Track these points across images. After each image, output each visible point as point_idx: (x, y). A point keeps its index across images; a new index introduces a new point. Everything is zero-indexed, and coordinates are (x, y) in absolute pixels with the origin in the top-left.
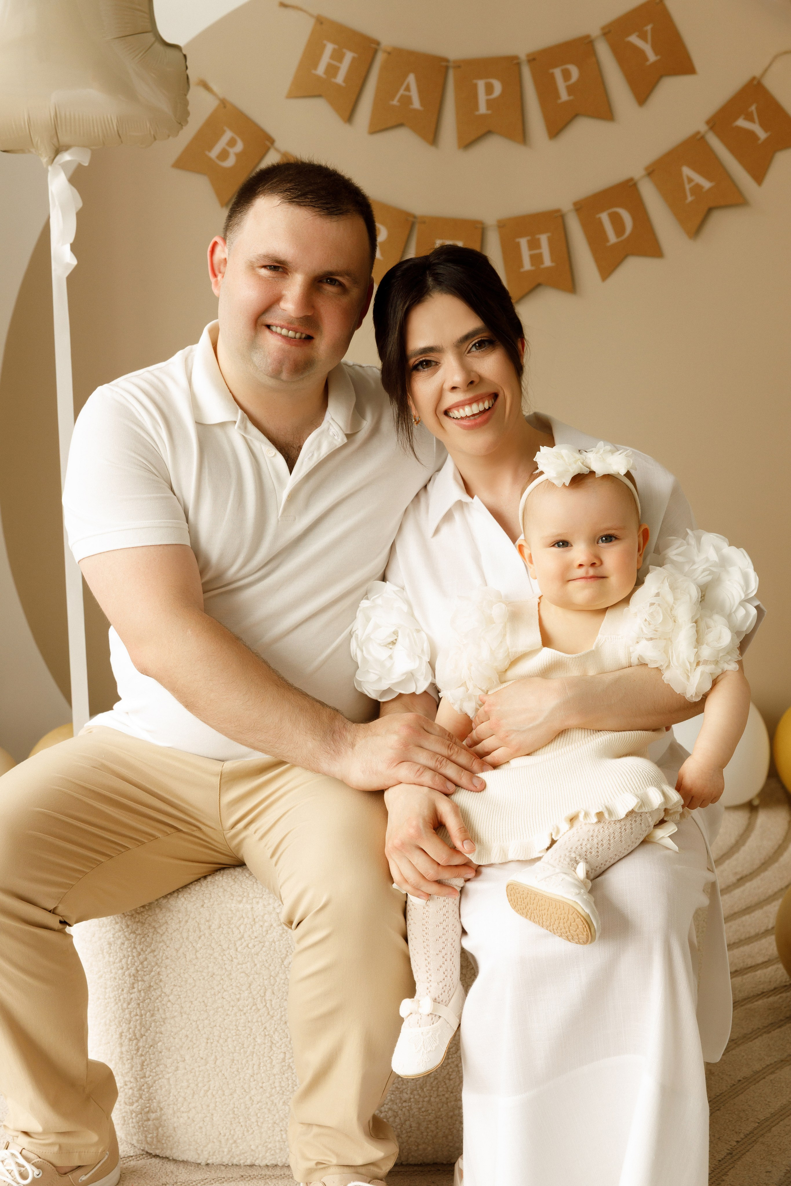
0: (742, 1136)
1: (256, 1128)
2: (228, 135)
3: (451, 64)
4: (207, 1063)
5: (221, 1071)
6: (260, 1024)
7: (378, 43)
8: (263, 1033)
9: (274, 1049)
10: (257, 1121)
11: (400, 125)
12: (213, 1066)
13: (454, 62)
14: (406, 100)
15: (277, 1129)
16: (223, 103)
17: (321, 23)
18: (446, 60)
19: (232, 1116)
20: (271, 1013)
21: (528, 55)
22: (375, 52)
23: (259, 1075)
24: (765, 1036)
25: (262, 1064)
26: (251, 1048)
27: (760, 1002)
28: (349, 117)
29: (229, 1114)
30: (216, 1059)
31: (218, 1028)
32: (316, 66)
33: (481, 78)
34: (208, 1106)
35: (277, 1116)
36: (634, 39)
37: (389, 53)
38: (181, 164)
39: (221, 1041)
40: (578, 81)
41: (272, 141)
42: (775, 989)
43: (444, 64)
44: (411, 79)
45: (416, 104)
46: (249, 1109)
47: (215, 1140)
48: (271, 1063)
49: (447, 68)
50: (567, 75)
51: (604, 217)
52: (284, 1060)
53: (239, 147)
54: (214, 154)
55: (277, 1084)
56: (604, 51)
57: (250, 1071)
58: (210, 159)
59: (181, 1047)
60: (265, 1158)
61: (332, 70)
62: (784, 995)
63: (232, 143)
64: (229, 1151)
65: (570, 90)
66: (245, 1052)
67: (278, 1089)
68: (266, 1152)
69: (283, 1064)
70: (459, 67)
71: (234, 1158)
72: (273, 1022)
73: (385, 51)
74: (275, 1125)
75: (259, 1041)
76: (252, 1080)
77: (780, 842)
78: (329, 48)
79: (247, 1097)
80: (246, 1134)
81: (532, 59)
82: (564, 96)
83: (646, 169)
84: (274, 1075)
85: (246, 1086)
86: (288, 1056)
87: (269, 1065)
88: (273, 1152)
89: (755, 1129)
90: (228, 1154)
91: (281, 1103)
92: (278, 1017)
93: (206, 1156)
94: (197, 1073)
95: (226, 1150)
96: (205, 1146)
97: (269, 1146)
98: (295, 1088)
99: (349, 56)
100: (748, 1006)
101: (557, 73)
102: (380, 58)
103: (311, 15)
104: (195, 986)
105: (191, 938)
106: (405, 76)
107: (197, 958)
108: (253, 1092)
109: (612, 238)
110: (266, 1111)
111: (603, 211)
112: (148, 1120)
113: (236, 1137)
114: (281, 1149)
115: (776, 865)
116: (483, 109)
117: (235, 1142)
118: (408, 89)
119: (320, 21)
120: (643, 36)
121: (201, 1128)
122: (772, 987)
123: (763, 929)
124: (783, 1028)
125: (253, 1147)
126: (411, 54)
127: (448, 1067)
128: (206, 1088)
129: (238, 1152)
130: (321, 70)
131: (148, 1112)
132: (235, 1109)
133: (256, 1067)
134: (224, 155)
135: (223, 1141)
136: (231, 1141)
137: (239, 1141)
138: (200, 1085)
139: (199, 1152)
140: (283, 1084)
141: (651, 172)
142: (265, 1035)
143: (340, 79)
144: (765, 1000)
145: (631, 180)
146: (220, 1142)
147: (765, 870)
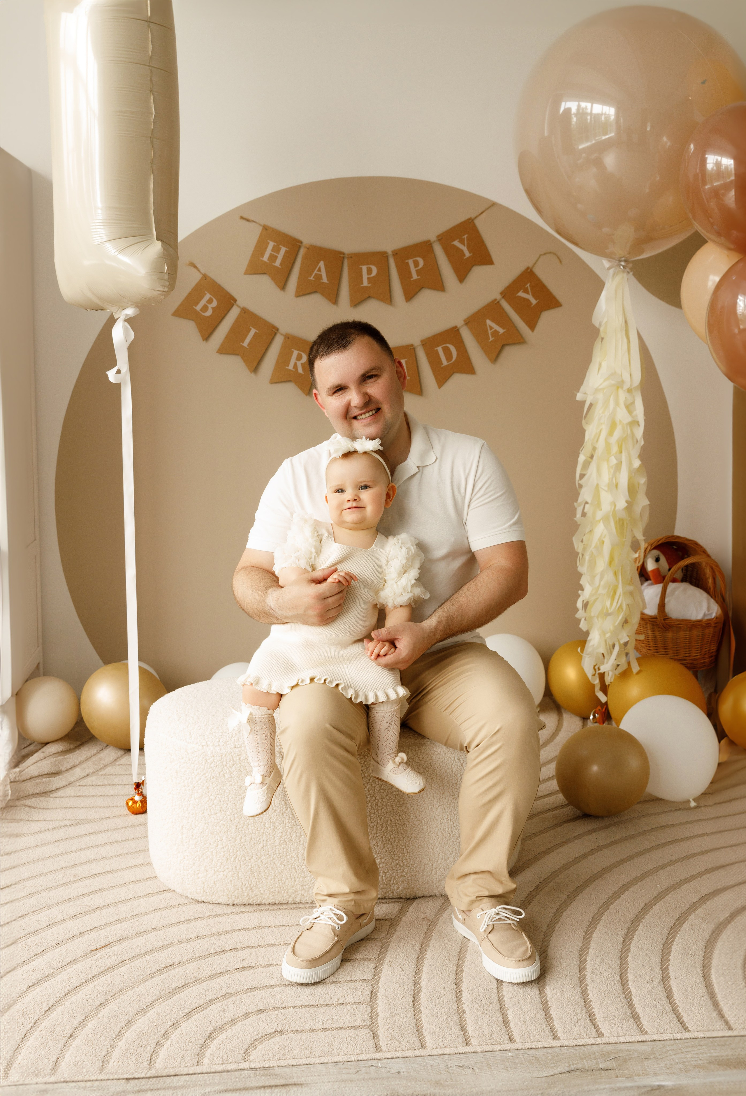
0: (542, 879)
1: (264, 879)
2: (208, 296)
3: (346, 256)
4: (235, 840)
5: (244, 845)
6: (268, 815)
7: (301, 242)
8: (269, 821)
9: (276, 830)
10: (265, 875)
11: (315, 292)
12: (239, 842)
13: (348, 254)
14: (319, 277)
15: (277, 880)
16: (205, 277)
17: (266, 230)
18: (343, 254)
19: (250, 872)
20: (274, 809)
21: (393, 252)
22: (300, 247)
23: (266, 847)
24: (552, 831)
25: (268, 840)
26: (262, 830)
27: (548, 814)
28: (283, 286)
29: (248, 871)
30: (241, 838)
31: (243, 819)
32: (263, 255)
33: (364, 265)
34: (236, 867)
35: (277, 872)
36: (456, 243)
37: (308, 249)
38: (177, 314)
39: (245, 827)
40: (423, 267)
41: (235, 300)
42: (556, 807)
43: (342, 256)
44: (322, 264)
45: (325, 279)
46: (260, 868)
47: (239, 888)
48: (274, 839)
49: (343, 258)
50: (416, 264)
51: (440, 349)
52: (281, 837)
53: (215, 304)
54: (198, 308)
55: (277, 852)
56: (438, 250)
57: (261, 845)
58: (197, 311)
59: (221, 832)
60: (269, 898)
61: (273, 258)
62: (562, 810)
63: (210, 301)
64: (248, 895)
65: (418, 272)
66: (259, 833)
67: (277, 855)
68: (270, 894)
69: (281, 839)
70: (351, 258)
71: (250, 899)
72: (275, 814)
73: (305, 247)
74: (275, 877)
75: (267, 826)
76: (262, 850)
77: (554, 731)
78: (271, 244)
79: (259, 861)
80: (258, 884)
81: (395, 253)
82: (415, 276)
83: (465, 321)
84: (275, 846)
85: (259, 854)
86: (284, 834)
87: (272, 840)
88: (273, 894)
89: (550, 876)
90: (247, 897)
91: (279, 864)
92: (279, 811)
93: (234, 899)
94: (230, 847)
95: (246, 894)
96: (233, 893)
97: (272, 890)
98: (288, 854)
99: (283, 250)
100: (541, 816)
101: (411, 262)
102: (302, 251)
103: (261, 225)
104: (230, 794)
105: (228, 765)
106: (318, 262)
107: (231, 777)
108: (262, 858)
109: (445, 362)
110: (270, 868)
111: (438, 346)
112: (199, 878)
113: (252, 885)
114: (278, 892)
115: (552, 743)
116: (365, 283)
117: (251, 889)
118: (319, 270)
119: (265, 228)
120: (462, 242)
121: (231, 881)
122: (555, 806)
123: (547, 777)
124: (562, 827)
125: (262, 892)
126: (321, 249)
127: (377, 839)
128: (235, 856)
129: (253, 896)
130: (266, 258)
131: (199, 873)
132: (252, 868)
133: (265, 842)
134: (205, 308)
135: (244, 889)
136: (249, 889)
137: (253, 888)
138: (231, 854)
139: (230, 896)
140: (281, 852)
141: (468, 322)
142: (271, 822)
143: (278, 263)
144: (551, 813)
145: (456, 327)
146: (242, 889)
147: (546, 746)
